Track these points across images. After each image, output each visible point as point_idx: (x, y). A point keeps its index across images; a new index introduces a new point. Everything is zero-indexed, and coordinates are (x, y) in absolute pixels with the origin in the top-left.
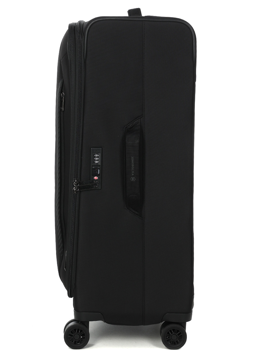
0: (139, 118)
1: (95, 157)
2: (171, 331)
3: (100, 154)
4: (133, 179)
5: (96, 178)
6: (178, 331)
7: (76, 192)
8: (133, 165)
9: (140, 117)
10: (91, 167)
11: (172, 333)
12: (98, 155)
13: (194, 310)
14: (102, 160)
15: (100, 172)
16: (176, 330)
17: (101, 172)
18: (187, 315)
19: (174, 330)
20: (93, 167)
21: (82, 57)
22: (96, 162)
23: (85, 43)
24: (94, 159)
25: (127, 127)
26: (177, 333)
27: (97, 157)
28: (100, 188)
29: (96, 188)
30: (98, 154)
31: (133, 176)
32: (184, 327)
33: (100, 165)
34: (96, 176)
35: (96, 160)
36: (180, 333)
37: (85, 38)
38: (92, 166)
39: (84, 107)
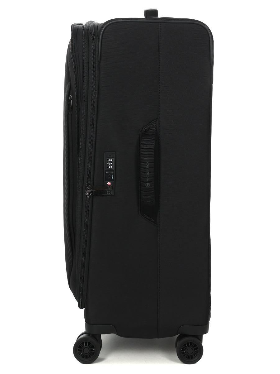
0: (154, 121)
1: (108, 162)
2: (188, 344)
3: (113, 159)
4: (148, 185)
5: (109, 183)
6: (195, 345)
7: (89, 196)
8: (148, 171)
9: (156, 120)
10: (104, 172)
11: (188, 346)
12: (112, 160)
13: (211, 322)
14: (116, 164)
15: (113, 177)
16: (194, 344)
17: (115, 177)
18: (204, 327)
19: (191, 343)
20: (106, 173)
21: (97, 59)
22: (110, 167)
23: (100, 45)
24: (108, 164)
25: (141, 131)
26: (194, 347)
27: (111, 162)
28: (113, 194)
29: (109, 194)
30: (112, 158)
31: (148, 182)
32: (201, 339)
33: (113, 171)
34: (109, 181)
35: (110, 165)
36: (197, 348)
37: (99, 40)
38: (106, 171)
39: (97, 110)
